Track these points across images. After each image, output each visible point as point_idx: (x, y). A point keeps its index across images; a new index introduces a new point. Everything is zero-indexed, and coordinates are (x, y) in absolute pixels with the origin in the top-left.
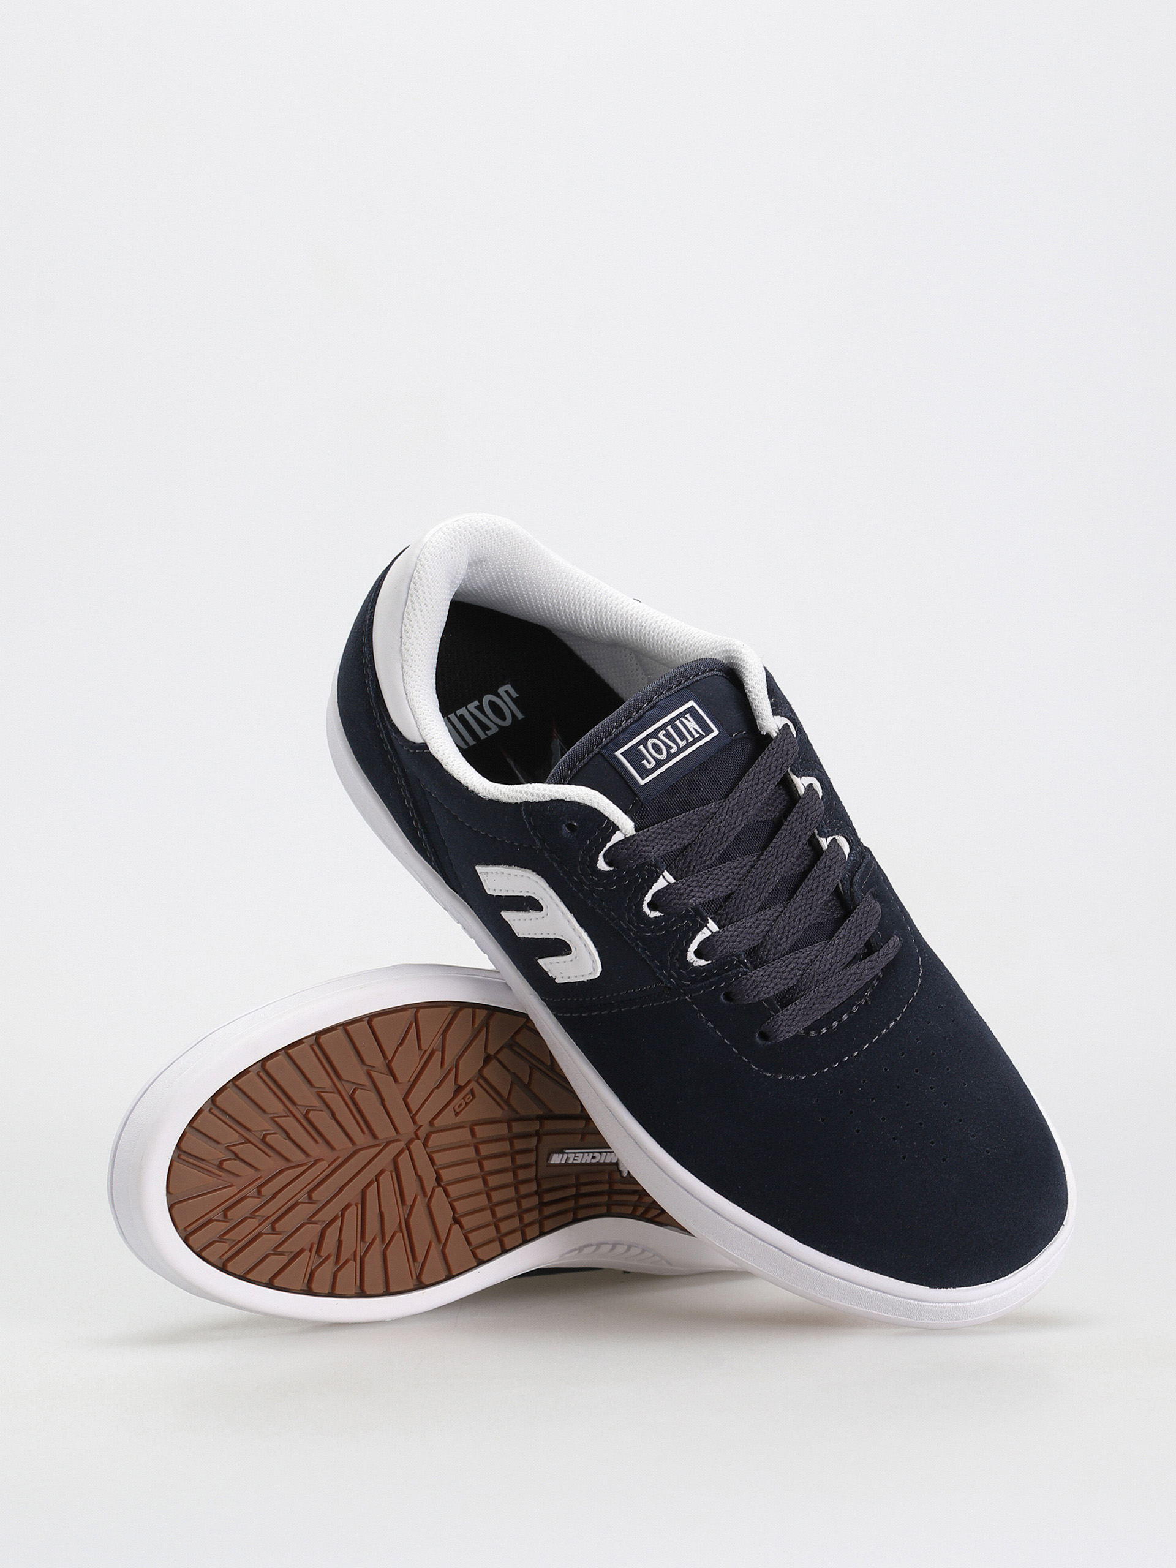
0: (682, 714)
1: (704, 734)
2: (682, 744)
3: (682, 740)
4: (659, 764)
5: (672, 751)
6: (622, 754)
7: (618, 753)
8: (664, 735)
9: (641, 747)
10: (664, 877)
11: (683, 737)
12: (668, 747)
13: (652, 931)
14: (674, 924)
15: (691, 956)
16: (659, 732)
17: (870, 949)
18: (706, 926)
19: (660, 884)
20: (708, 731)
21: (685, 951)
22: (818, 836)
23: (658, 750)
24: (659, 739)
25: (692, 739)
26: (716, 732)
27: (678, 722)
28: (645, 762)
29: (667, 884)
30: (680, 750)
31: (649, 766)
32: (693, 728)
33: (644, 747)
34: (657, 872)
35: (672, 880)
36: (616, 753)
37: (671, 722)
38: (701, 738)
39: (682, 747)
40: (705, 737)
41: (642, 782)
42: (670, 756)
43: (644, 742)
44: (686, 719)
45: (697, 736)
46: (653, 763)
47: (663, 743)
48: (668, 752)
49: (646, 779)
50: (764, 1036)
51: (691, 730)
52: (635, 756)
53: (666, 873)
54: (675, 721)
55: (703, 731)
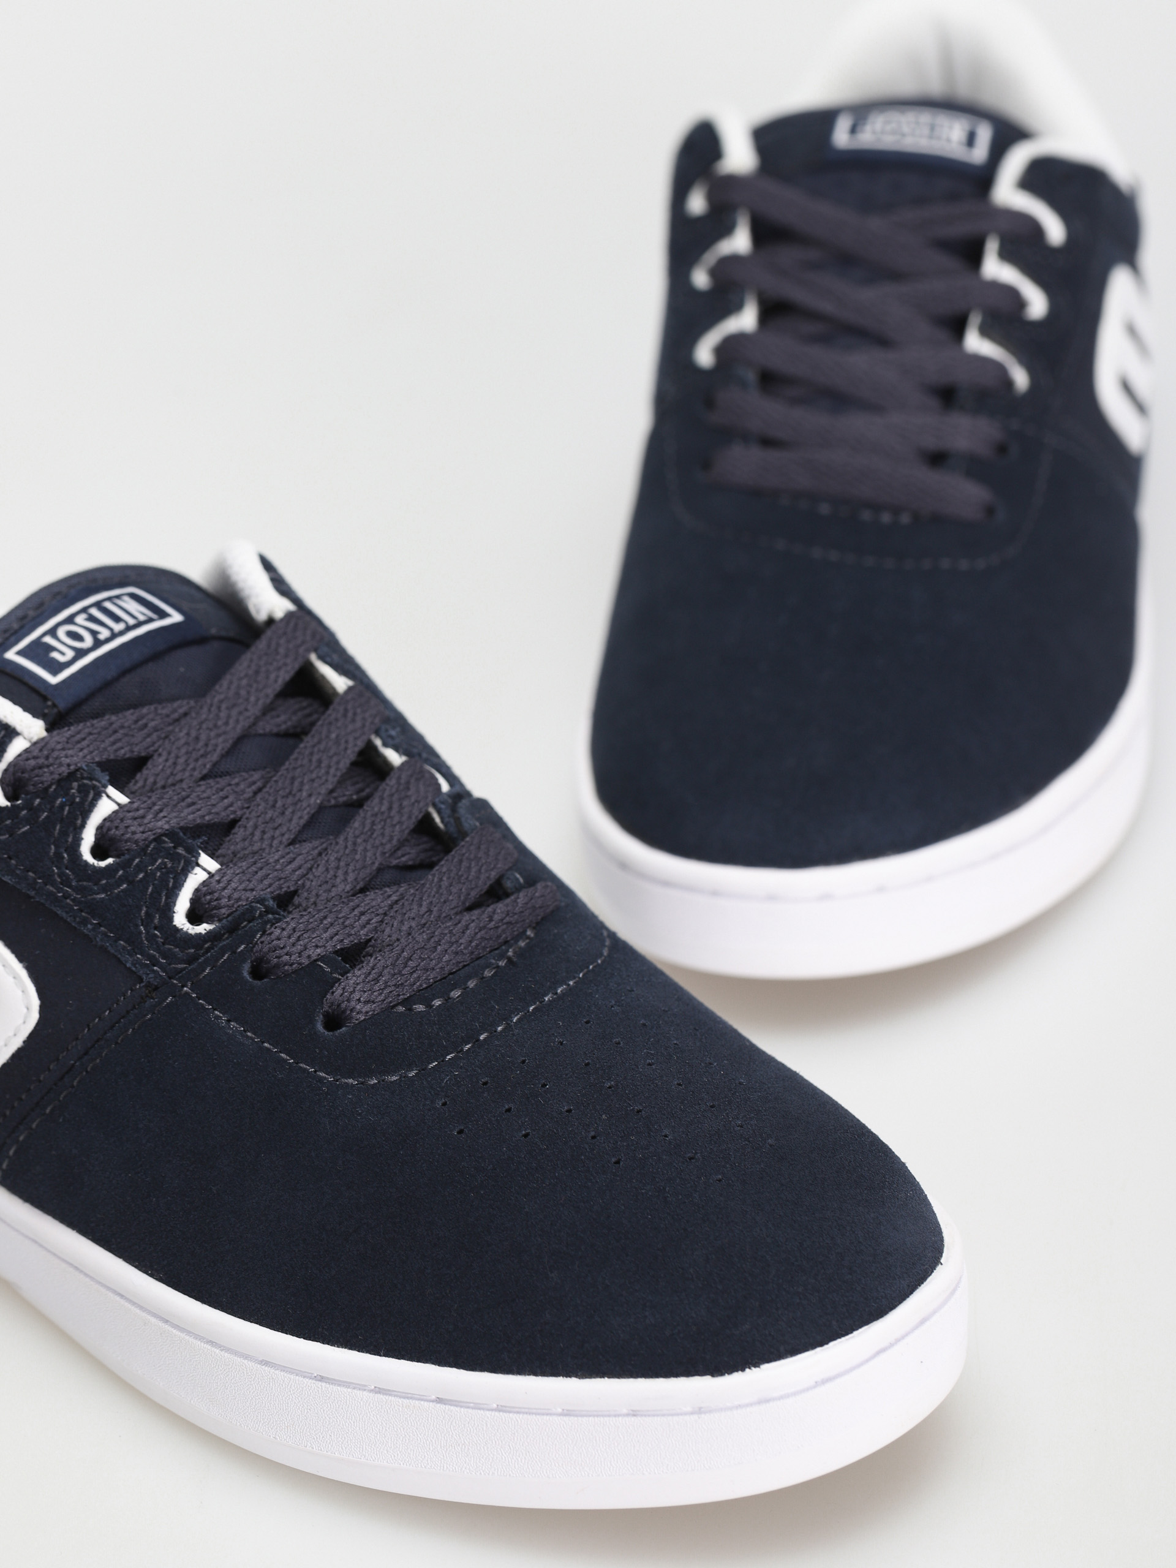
1: (155, 617)
3: (118, 624)
4: (82, 654)
5: (102, 637)
6: (16, 652)
7: (10, 653)
8: (85, 620)
9: (48, 638)
10: (108, 796)
11: (118, 621)
12: (94, 633)
13: (104, 889)
14: (139, 868)
15: (180, 919)
18: (198, 865)
19: (104, 808)
20: (164, 614)
21: (168, 912)
23: (77, 638)
24: (76, 625)
25: (135, 622)
27: (107, 605)
28: (56, 655)
29: (116, 807)
30: (115, 636)
31: (62, 659)
32: (136, 610)
33: (52, 637)
34: (94, 787)
35: (123, 799)
36: (7, 653)
39: (119, 632)
40: (157, 620)
41: (53, 680)
42: (98, 643)
43: (52, 632)
44: (123, 602)
46: (72, 655)
47: (85, 629)
48: (95, 639)
49: (60, 676)
50: (334, 1021)
51: (133, 611)
52: (38, 651)
53: (111, 790)
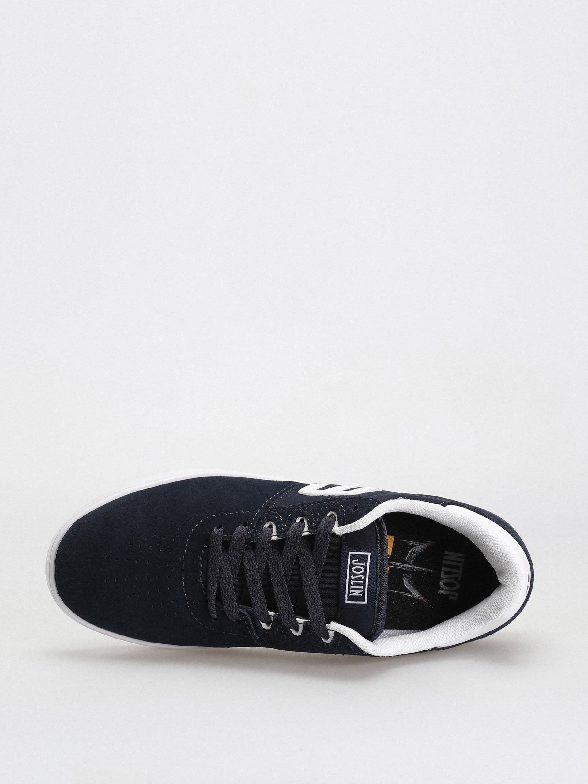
0: (364, 593)
1: (349, 595)
2: (352, 582)
3: (354, 583)
4: (352, 566)
5: (352, 575)
6: (368, 555)
7: (369, 554)
8: (361, 577)
9: (364, 564)
11: (355, 584)
12: (355, 575)
15: (272, 524)
16: (364, 577)
17: (219, 599)
18: (276, 535)
19: (306, 529)
20: (350, 598)
21: (275, 522)
22: (276, 613)
23: (357, 570)
24: (361, 574)
25: (351, 588)
26: (347, 602)
27: (362, 587)
28: (357, 560)
29: (304, 531)
30: (350, 579)
31: (354, 560)
32: (355, 592)
33: (363, 565)
34: (312, 530)
35: (303, 534)
36: (370, 553)
37: (364, 585)
38: (349, 593)
39: (351, 581)
40: (348, 595)
41: (350, 553)
42: (351, 572)
44: (361, 593)
45: (351, 591)
46: (354, 564)
47: (359, 574)
48: (353, 573)
49: (350, 555)
51: (355, 591)
52: (363, 559)
53: (308, 533)
54: (363, 587)
55: (351, 596)
